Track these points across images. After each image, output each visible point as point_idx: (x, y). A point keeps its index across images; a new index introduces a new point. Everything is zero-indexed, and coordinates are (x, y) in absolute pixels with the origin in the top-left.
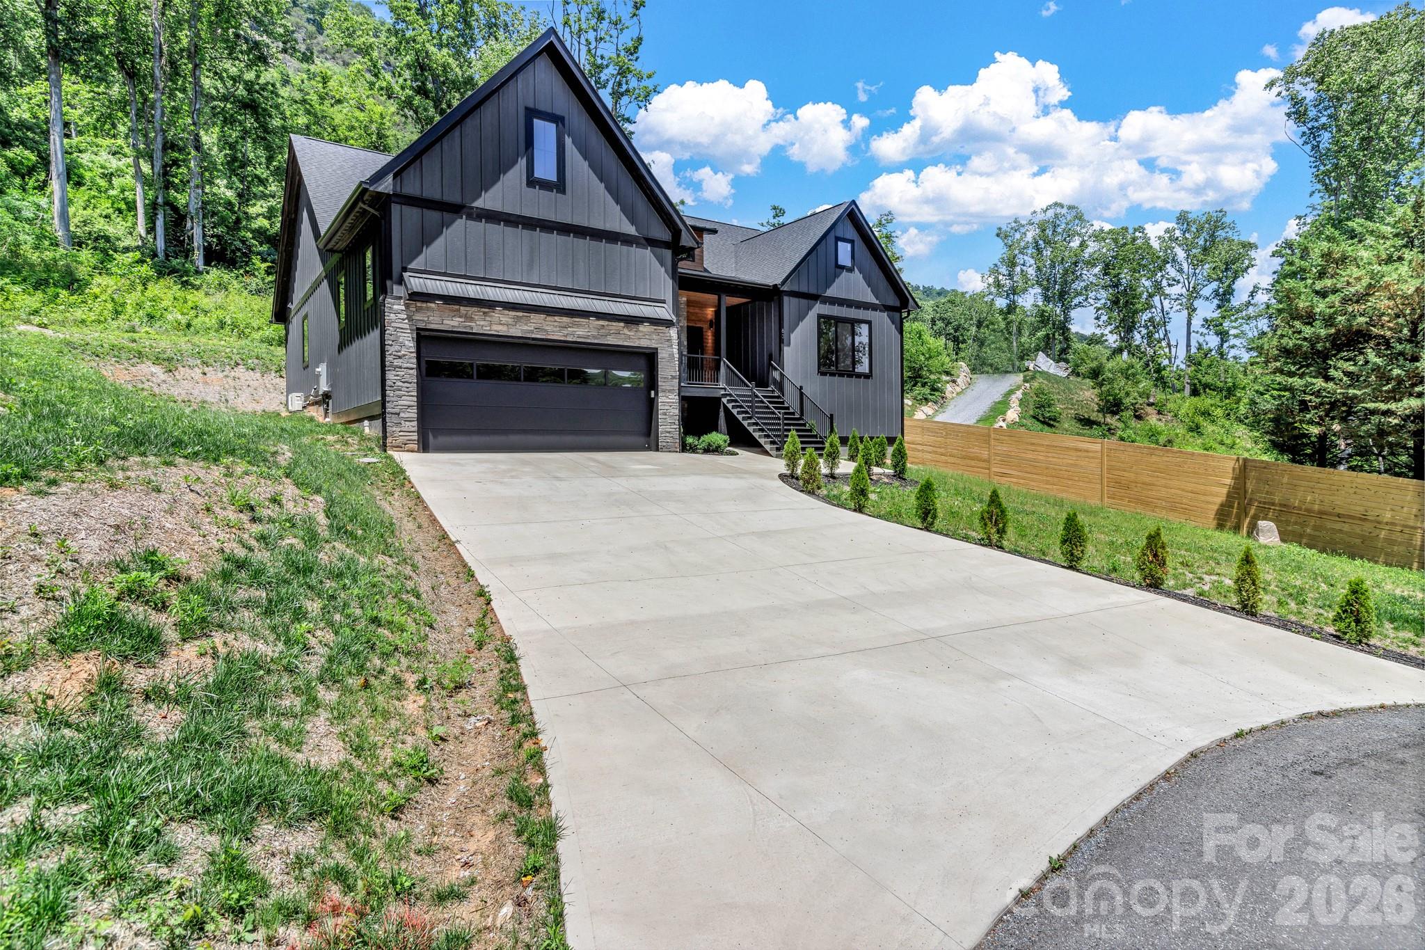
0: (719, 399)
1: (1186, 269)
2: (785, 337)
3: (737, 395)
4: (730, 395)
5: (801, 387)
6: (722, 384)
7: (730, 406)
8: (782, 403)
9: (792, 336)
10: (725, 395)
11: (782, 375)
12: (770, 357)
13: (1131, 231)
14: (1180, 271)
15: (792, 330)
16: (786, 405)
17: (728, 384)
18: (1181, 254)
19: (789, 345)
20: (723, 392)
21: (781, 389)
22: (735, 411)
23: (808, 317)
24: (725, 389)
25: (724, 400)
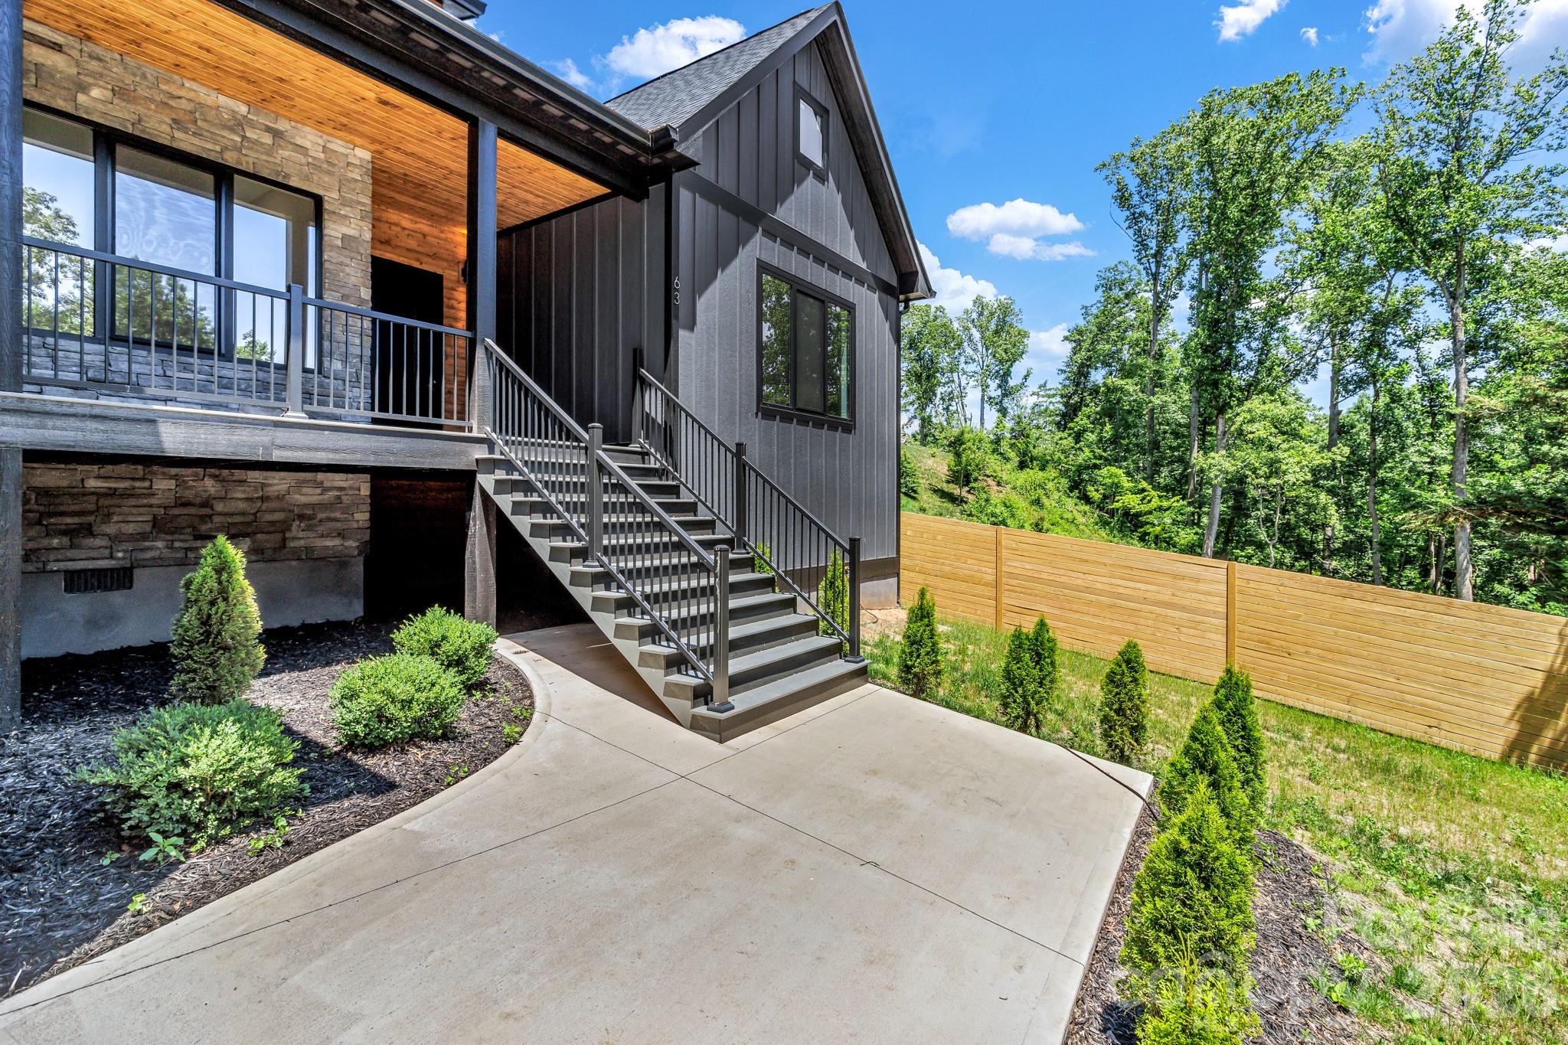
0: (465, 479)
1: (980, 348)
2: (680, 299)
3: (534, 466)
4: (508, 465)
5: (740, 446)
6: (479, 425)
7: (505, 502)
8: (674, 490)
9: (701, 304)
10: (491, 465)
11: (671, 406)
12: (637, 358)
13: (933, 310)
14: (975, 350)
15: (699, 287)
16: (685, 497)
17: (501, 426)
18: (976, 335)
19: (691, 326)
20: (480, 453)
21: (668, 443)
22: (523, 524)
23: (736, 263)
24: (490, 444)
25: (486, 481)
